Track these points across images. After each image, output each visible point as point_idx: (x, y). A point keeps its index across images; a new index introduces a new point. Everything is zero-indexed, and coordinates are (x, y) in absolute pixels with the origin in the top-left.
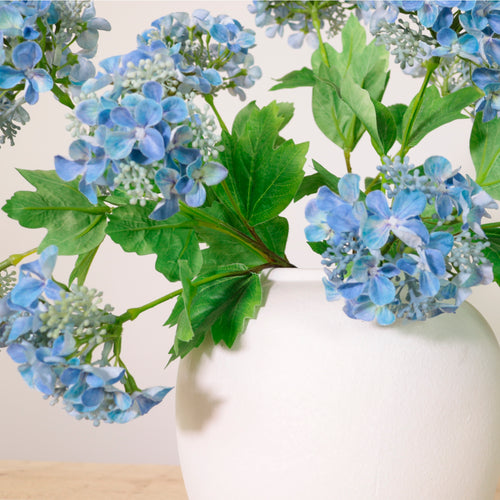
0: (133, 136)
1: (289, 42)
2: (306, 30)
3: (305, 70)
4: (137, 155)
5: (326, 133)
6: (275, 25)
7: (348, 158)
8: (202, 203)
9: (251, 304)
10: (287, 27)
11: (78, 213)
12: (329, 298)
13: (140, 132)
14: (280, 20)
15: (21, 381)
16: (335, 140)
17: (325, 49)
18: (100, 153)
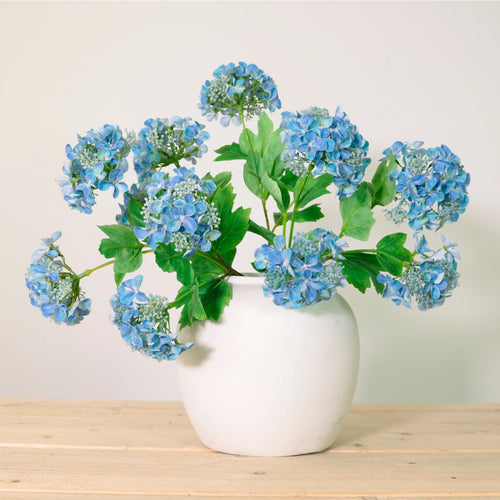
0: (179, 219)
1: (221, 122)
2: (232, 115)
3: (234, 144)
4: (182, 229)
5: (251, 190)
6: (213, 113)
7: (264, 205)
8: (209, 249)
9: (225, 298)
10: (219, 113)
11: (129, 249)
12: (266, 296)
13: (182, 217)
14: (216, 110)
15: (122, 342)
16: (256, 194)
17: (247, 132)
18: (160, 226)
